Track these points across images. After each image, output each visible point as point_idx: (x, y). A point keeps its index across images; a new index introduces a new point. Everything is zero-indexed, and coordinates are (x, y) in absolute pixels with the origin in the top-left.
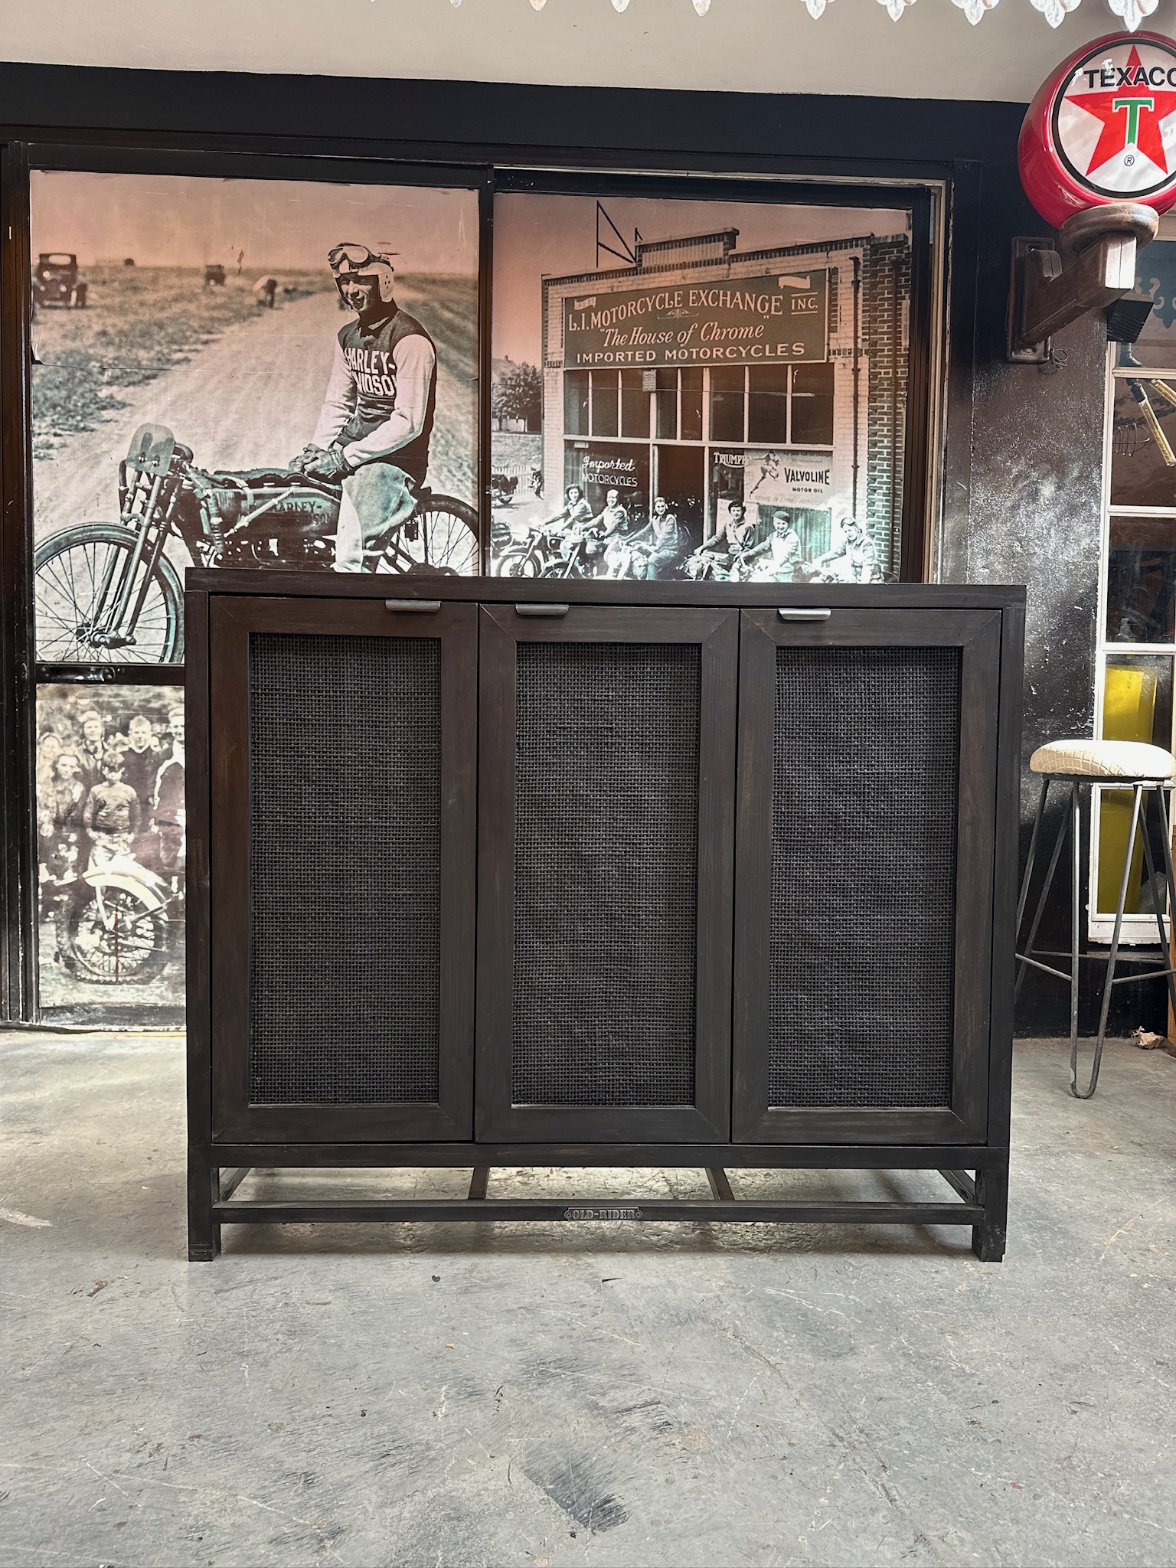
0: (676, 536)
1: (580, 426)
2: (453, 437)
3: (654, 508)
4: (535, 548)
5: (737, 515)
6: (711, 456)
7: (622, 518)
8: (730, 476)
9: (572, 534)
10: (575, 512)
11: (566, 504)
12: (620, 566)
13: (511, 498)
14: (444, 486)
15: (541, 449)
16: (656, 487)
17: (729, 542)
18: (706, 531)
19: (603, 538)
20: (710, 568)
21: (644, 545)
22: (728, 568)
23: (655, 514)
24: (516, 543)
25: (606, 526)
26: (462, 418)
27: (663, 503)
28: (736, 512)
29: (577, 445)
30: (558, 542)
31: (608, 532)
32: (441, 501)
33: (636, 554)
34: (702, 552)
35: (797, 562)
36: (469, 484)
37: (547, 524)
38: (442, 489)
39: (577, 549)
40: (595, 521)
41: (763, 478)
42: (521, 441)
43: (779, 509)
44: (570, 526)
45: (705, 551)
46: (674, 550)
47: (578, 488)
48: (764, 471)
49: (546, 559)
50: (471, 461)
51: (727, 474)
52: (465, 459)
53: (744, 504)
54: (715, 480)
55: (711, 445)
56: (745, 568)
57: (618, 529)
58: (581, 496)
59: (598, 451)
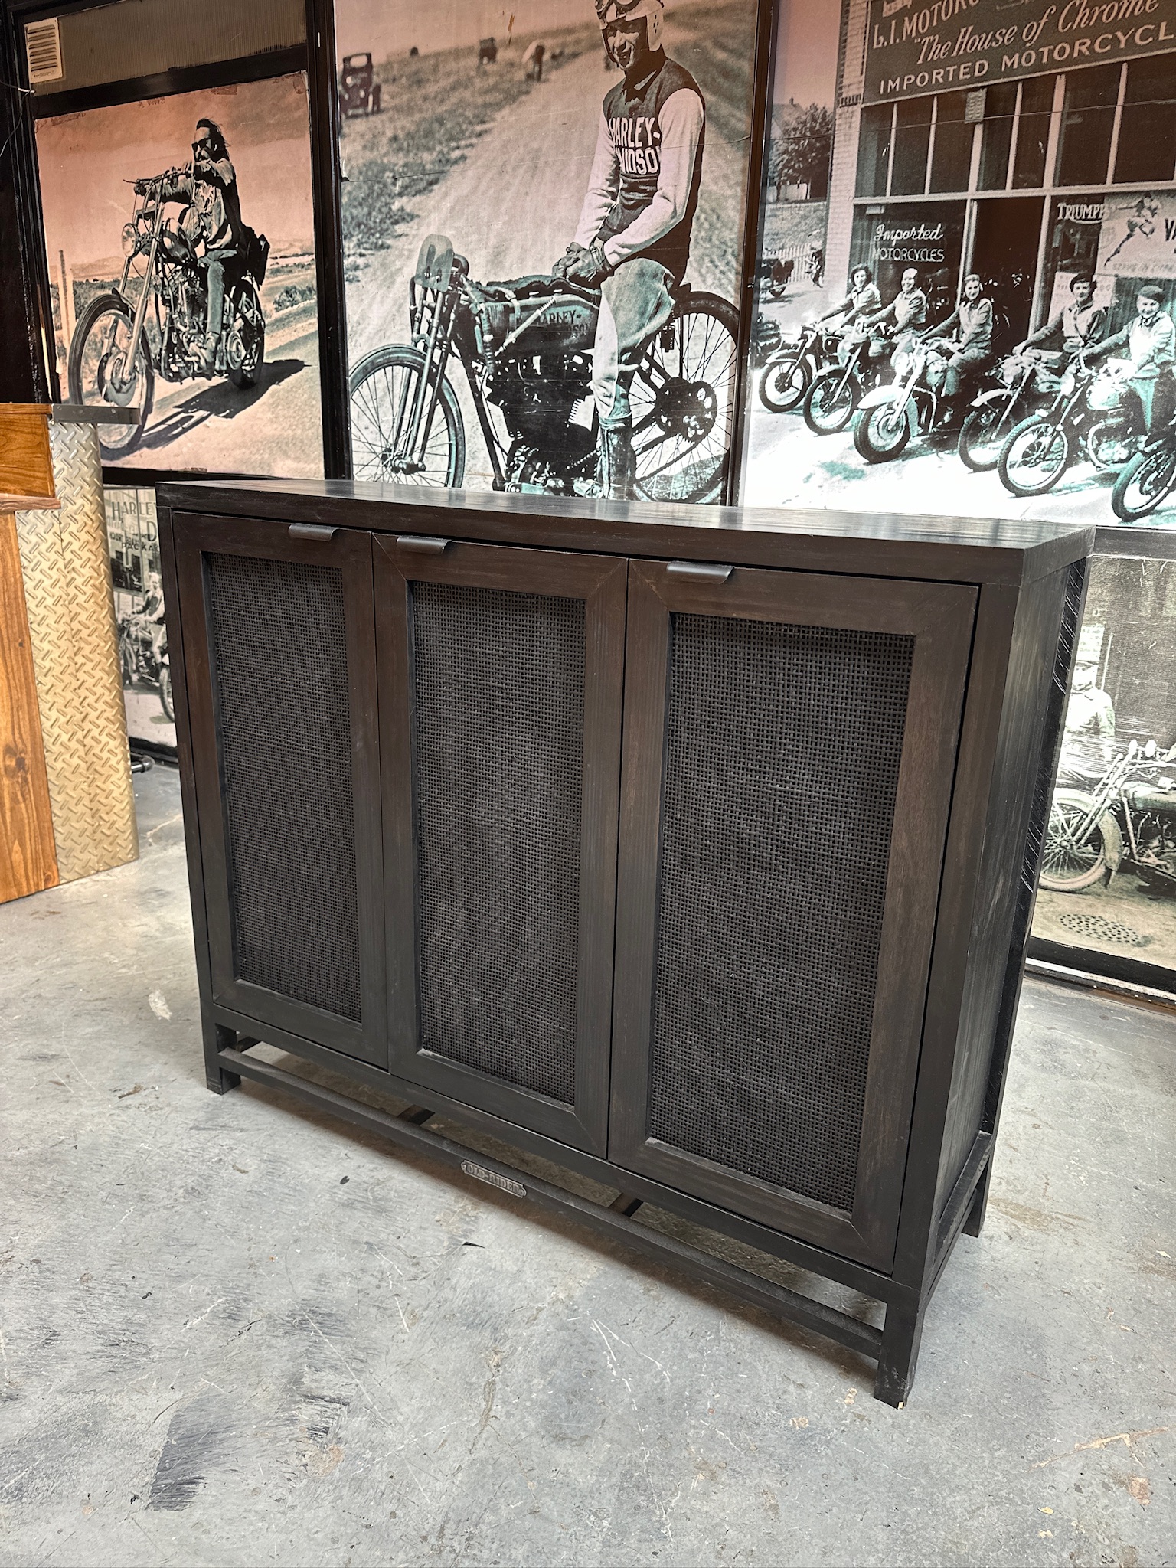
0: (989, 329)
1: (876, 183)
2: (718, 218)
3: (963, 290)
4: (808, 351)
5: (1082, 295)
6: (1054, 209)
7: (919, 307)
8: (1078, 236)
9: (854, 331)
10: (859, 304)
11: (849, 292)
12: (911, 372)
13: (784, 289)
14: (704, 281)
15: (824, 221)
16: (969, 261)
17: (1066, 335)
18: (1034, 320)
19: (893, 334)
20: (1034, 373)
21: (946, 343)
22: (1060, 372)
23: (965, 299)
24: (786, 346)
25: (898, 318)
26: (729, 192)
27: (976, 283)
28: (1081, 290)
29: (870, 211)
30: (836, 343)
31: (899, 326)
32: (700, 299)
33: (933, 355)
34: (1024, 350)
35: (1167, 363)
36: (732, 276)
37: (824, 319)
38: (702, 285)
39: (858, 351)
40: (884, 313)
41: (1129, 236)
42: (801, 213)
43: (1148, 282)
44: (851, 321)
45: (1029, 349)
46: (985, 348)
47: (866, 269)
48: (1132, 226)
49: (819, 366)
50: (736, 247)
51: (1074, 234)
52: (729, 244)
53: (1095, 278)
54: (1055, 245)
55: (1055, 193)
56: (1085, 372)
57: (912, 323)
58: (869, 279)
59: (896, 215)
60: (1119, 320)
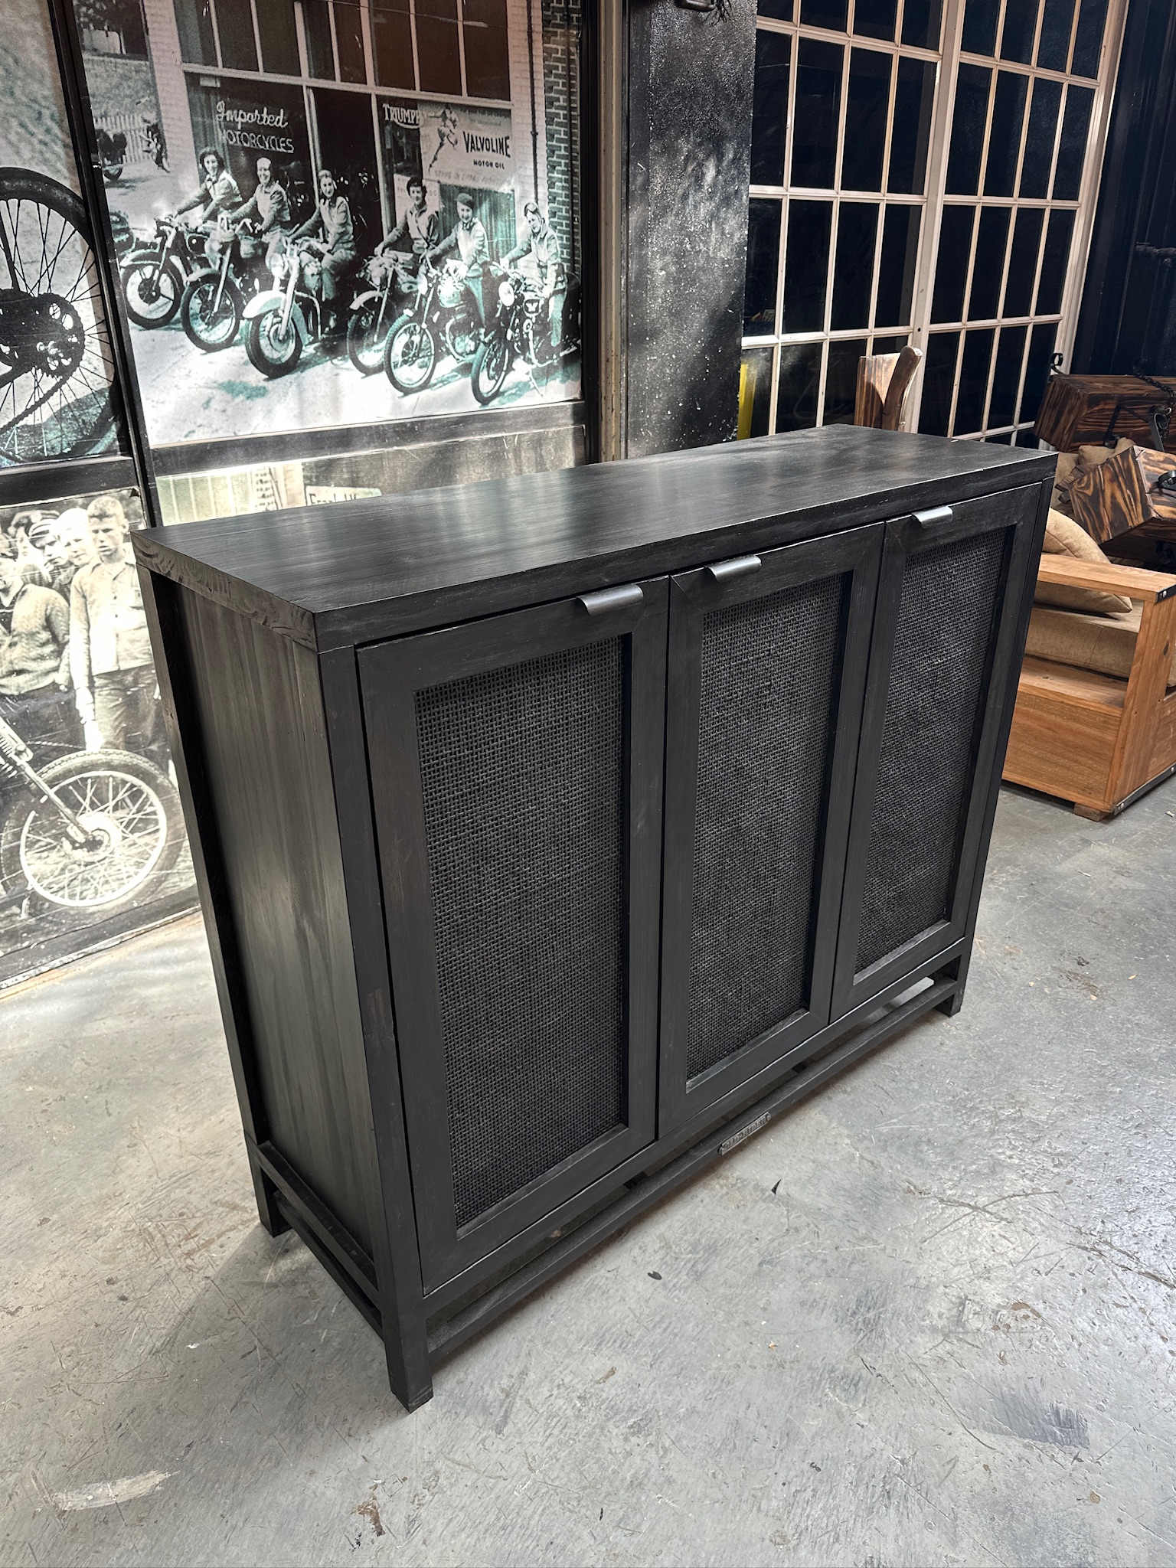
0: (350, 229)
1: (204, 48)
2: (16, 61)
3: (319, 187)
4: (170, 252)
5: (417, 198)
6: (380, 109)
7: (281, 202)
8: (404, 140)
9: (218, 228)
11: (202, 181)
13: (121, 171)
14: (18, 153)
15: (151, 86)
16: (318, 155)
18: (386, 222)
20: (395, 274)
21: (316, 243)
22: (414, 273)
23: (322, 196)
24: (142, 245)
25: (263, 215)
26: (24, 27)
27: (329, 180)
28: (416, 194)
29: (204, 82)
30: (201, 242)
31: (266, 223)
32: (18, 179)
33: (306, 257)
34: (383, 252)
35: (485, 263)
36: (59, 149)
37: (180, 212)
38: (16, 158)
39: (229, 252)
40: (245, 208)
41: (441, 145)
42: (120, 71)
43: (462, 189)
44: (213, 216)
45: (387, 250)
46: (350, 249)
47: (216, 153)
48: (442, 135)
49: (189, 271)
50: (54, 108)
51: (401, 137)
52: (44, 103)
53: (424, 182)
54: (388, 146)
55: (378, 93)
56: (433, 272)
57: (277, 220)
58: (221, 166)
59: (238, 93)
60: (448, 224)
